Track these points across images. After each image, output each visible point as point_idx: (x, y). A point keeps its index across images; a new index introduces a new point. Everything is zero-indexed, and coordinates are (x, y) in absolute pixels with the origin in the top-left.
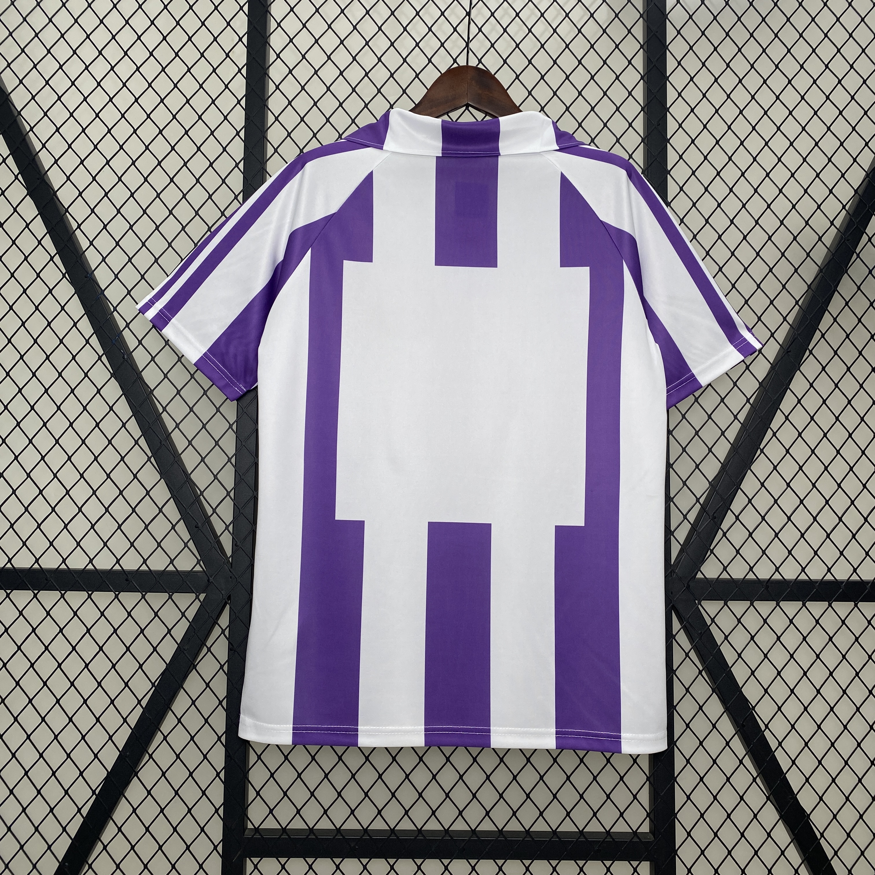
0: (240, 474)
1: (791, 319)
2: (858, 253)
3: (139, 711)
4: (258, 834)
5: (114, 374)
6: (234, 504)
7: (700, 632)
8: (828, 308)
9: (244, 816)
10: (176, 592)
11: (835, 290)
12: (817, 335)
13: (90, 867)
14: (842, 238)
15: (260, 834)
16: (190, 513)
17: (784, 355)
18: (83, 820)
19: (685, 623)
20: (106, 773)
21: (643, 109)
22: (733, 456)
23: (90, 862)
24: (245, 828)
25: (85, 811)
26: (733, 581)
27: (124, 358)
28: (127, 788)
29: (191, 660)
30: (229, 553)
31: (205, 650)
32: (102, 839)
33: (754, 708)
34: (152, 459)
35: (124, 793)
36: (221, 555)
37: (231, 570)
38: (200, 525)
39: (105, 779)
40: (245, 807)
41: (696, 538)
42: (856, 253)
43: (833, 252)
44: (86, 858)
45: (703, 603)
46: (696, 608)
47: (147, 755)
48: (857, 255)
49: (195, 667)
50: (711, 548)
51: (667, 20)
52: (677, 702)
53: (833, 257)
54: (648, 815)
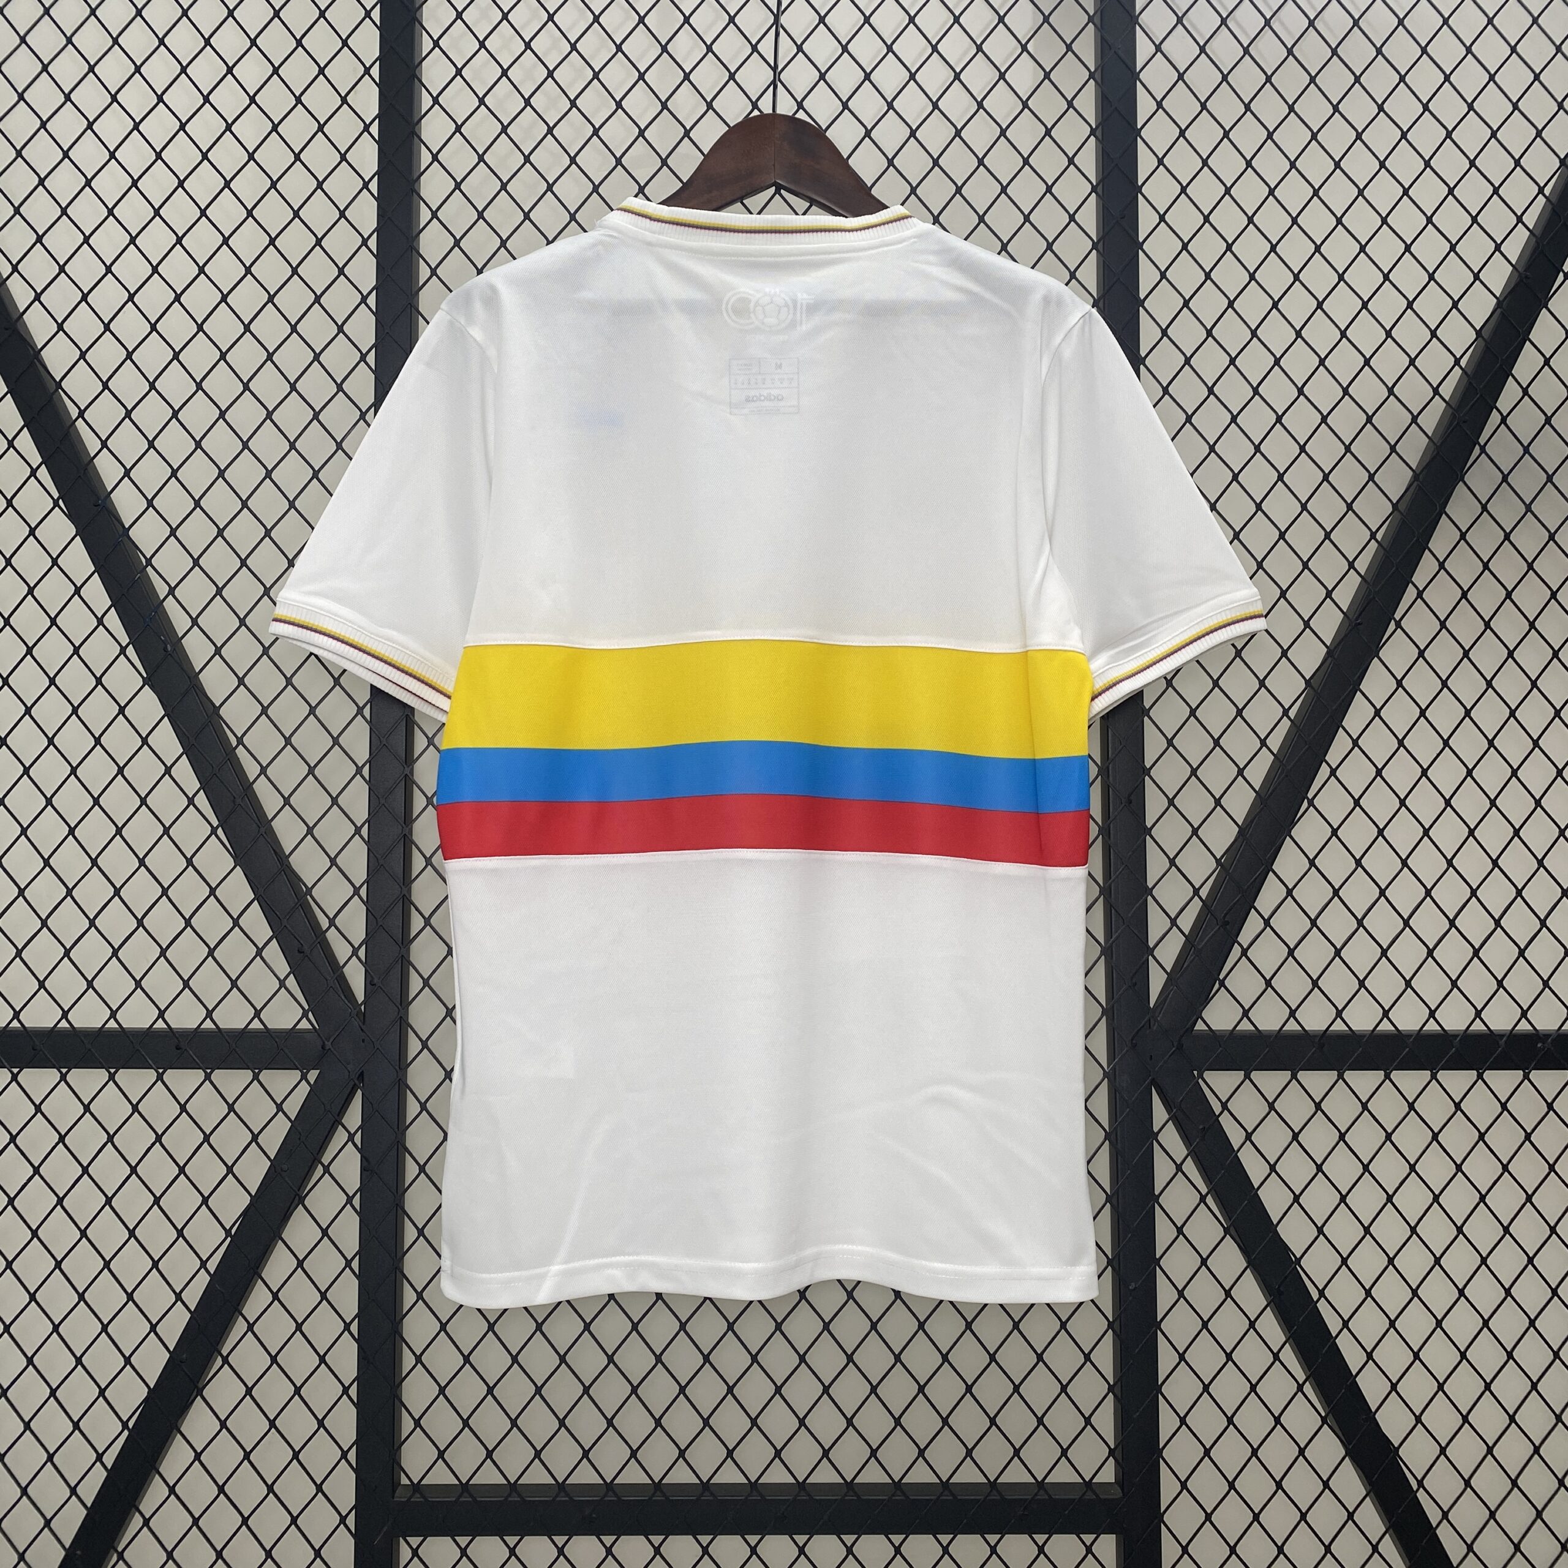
0: (377, 856)
1: (1362, 565)
2: (1482, 444)
3: (203, 1279)
4: (419, 1496)
5: (149, 679)
6: (367, 909)
7: (1201, 1127)
8: (1429, 545)
9: (394, 1465)
10: (266, 1069)
11: (1442, 511)
12: (1410, 593)
13: (121, 1557)
14: (1453, 416)
15: (423, 1496)
16: (288, 926)
17: (1351, 630)
18: (105, 1474)
19: (1175, 1110)
20: (147, 1390)
21: (1094, 189)
22: (1259, 812)
23: (120, 1549)
24: (395, 1484)
25: (109, 1459)
26: (1259, 1037)
27: (165, 650)
28: (183, 1417)
29: (294, 1188)
30: (360, 996)
31: (320, 1170)
32: (141, 1508)
33: (1298, 1260)
34: (220, 831)
35: (179, 1426)
36: (347, 1002)
37: (363, 1027)
38: (306, 948)
39: (146, 1400)
40: (395, 1448)
41: (1193, 959)
42: (1479, 445)
43: (1438, 444)
44: (113, 1542)
45: (1207, 1075)
46: (1194, 1085)
47: (219, 1358)
48: (1481, 449)
49: (302, 1201)
50: (1221, 977)
51: (1137, 27)
52: (1161, 1253)
53: (1438, 453)
54: (1112, 1453)
